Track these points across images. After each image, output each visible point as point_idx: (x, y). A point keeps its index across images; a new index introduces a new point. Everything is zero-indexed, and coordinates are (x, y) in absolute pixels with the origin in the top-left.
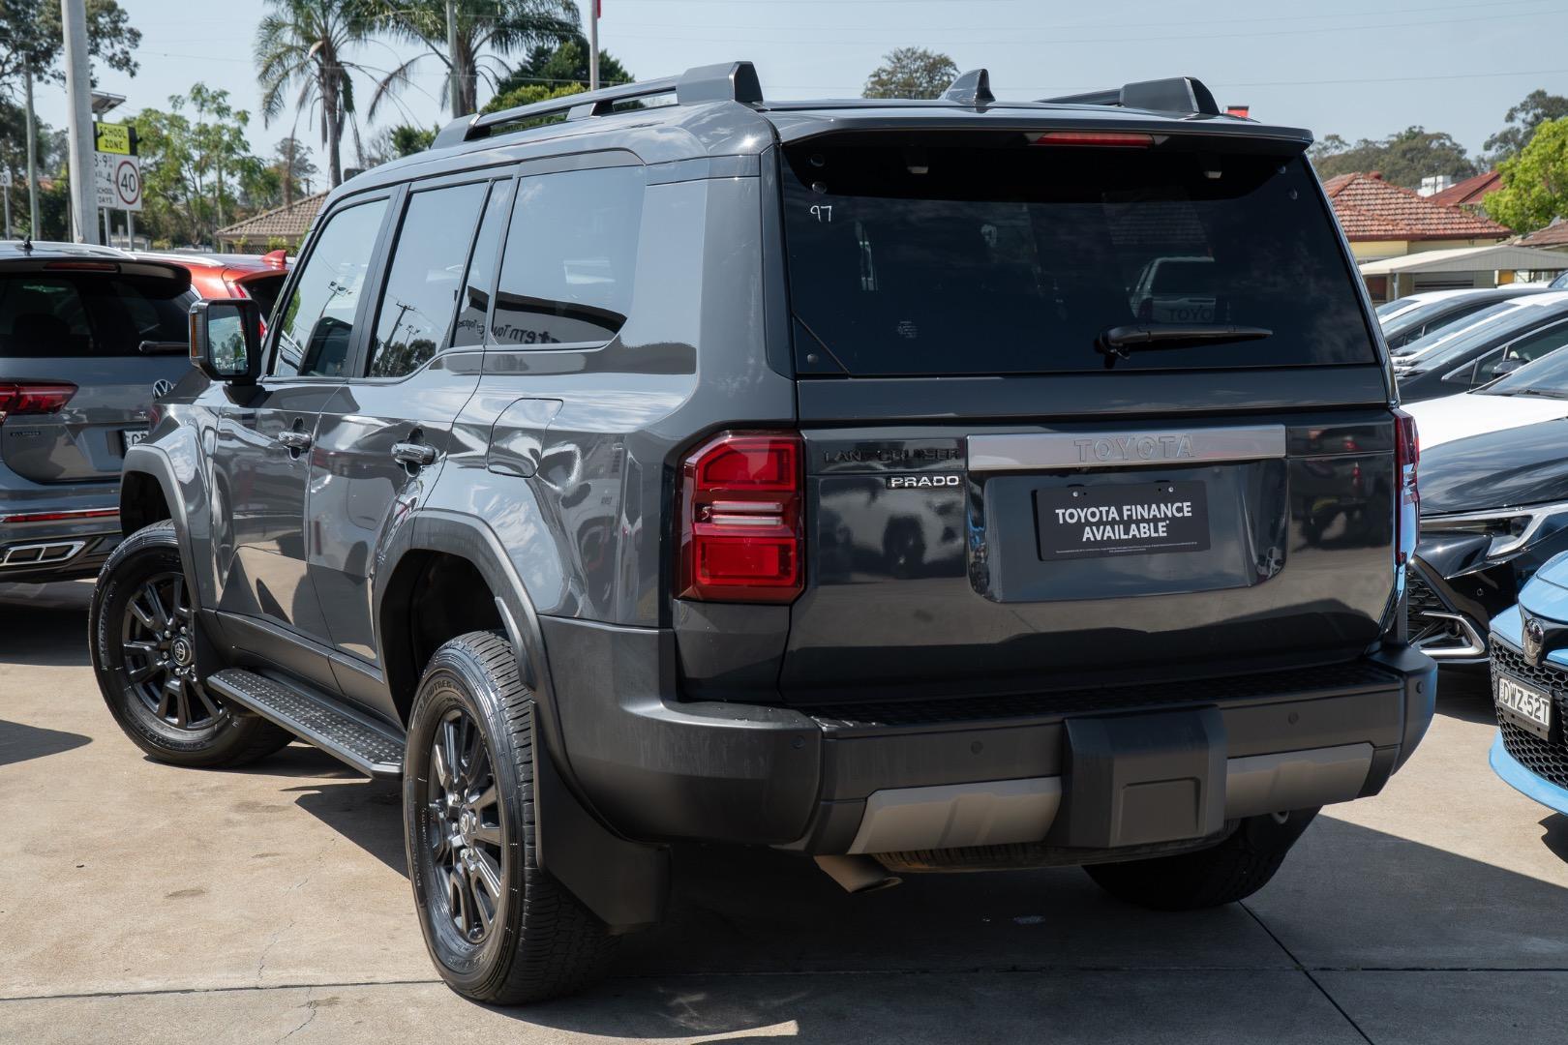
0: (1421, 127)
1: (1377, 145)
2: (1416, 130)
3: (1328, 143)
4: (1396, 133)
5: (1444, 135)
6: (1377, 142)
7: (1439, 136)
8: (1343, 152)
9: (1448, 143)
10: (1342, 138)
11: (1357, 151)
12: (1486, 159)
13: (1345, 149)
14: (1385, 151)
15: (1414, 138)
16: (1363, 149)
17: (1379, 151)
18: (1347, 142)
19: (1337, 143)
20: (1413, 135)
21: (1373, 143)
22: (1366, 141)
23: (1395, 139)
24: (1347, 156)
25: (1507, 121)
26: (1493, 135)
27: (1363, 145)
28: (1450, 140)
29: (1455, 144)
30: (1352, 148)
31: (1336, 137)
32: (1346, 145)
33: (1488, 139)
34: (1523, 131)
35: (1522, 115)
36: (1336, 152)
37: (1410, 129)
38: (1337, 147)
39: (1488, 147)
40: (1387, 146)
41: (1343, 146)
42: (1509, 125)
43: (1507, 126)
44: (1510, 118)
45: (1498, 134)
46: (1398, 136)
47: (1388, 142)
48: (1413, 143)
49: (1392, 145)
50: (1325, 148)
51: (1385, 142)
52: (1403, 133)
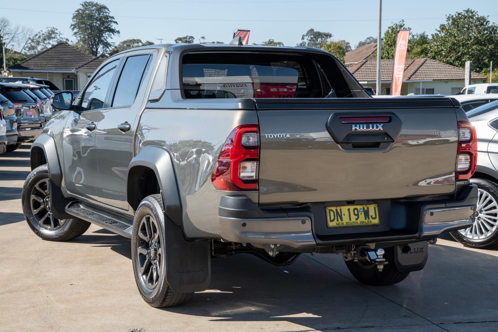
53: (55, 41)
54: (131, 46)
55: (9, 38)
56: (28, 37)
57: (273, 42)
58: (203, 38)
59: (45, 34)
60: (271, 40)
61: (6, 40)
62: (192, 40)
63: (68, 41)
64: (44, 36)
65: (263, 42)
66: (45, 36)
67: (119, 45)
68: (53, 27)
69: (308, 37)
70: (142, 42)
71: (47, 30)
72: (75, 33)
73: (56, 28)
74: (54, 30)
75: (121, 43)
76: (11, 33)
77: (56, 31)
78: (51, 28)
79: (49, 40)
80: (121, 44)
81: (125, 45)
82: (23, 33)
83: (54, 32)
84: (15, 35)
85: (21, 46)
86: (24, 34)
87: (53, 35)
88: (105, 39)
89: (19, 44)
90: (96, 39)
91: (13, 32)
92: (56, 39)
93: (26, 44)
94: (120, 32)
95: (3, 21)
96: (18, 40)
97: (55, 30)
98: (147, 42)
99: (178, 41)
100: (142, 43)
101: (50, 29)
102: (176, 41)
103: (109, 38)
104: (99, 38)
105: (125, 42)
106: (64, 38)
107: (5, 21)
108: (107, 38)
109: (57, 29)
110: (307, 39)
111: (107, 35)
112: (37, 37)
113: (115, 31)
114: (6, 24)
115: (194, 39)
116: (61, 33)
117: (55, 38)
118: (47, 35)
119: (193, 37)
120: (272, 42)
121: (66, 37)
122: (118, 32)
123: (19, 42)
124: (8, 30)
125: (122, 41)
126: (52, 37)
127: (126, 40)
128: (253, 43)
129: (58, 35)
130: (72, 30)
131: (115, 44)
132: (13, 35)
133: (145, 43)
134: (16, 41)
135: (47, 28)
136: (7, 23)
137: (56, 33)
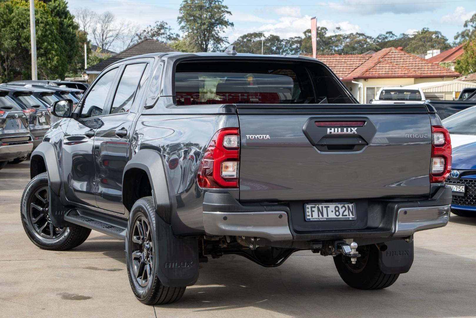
0: (428, 28)
1: (409, 36)
2: (426, 30)
3: (388, 35)
4: (417, 31)
5: (438, 32)
6: (409, 35)
7: (436, 33)
8: (394, 39)
9: (440, 36)
10: (393, 33)
11: (400, 39)
12: (456, 43)
13: (395, 38)
14: (412, 39)
15: (425, 33)
16: (403, 38)
17: (409, 39)
18: (395, 35)
19: (391, 35)
20: (425, 32)
21: (407, 35)
22: (404, 34)
23: (416, 33)
24: (395, 40)
25: (464, 27)
26: (458, 33)
27: (402, 36)
28: (441, 34)
29: (443, 36)
30: (398, 37)
31: (391, 33)
32: (396, 36)
33: (456, 34)
34: (471, 31)
35: (471, 24)
36: (391, 39)
37: (423, 29)
38: (391, 37)
39: (456, 38)
40: (413, 36)
41: (394, 36)
42: (465, 28)
43: (464, 29)
44: (466, 25)
45: (460, 32)
46: (417, 32)
47: (413, 35)
48: (424, 35)
49: (415, 36)
50: (386, 38)
51: (412, 35)
52: (420, 31)
53: (164, 37)
54: (252, 41)
55: (113, 35)
56: (133, 33)
57: (428, 31)
58: (338, 28)
59: (154, 29)
60: (425, 28)
61: (110, 38)
62: (325, 32)
63: (179, 36)
64: (152, 32)
65: (414, 32)
66: (154, 32)
67: (238, 40)
68: (163, 22)
69: (473, 23)
70: (265, 35)
71: (156, 24)
72: (183, 28)
73: (165, 22)
74: (163, 25)
75: (241, 37)
76: (115, 29)
77: (166, 26)
78: (161, 22)
79: (158, 36)
80: (241, 39)
81: (245, 40)
82: (128, 29)
83: (163, 26)
84: (120, 31)
85: (125, 44)
86: (130, 30)
87: (162, 31)
88: (216, 33)
89: (123, 42)
90: (206, 33)
91: (117, 29)
92: (165, 36)
93: (131, 41)
94: (234, 24)
95: (108, 15)
96: (122, 37)
97: (165, 24)
98: (271, 35)
99: (307, 33)
100: (265, 37)
101: (159, 24)
102: (305, 33)
103: (221, 32)
104: (210, 32)
105: (244, 37)
106: (174, 34)
107: (110, 16)
108: (219, 32)
109: (167, 24)
110: (472, 26)
111: (218, 29)
112: (145, 33)
113: (228, 23)
114: (110, 19)
115: (327, 30)
116: (171, 28)
117: (164, 34)
118: (156, 30)
119: (326, 29)
120: (426, 31)
121: (176, 33)
122: (232, 24)
123: (124, 40)
124: (112, 26)
125: (242, 35)
126: (161, 33)
127: (246, 34)
128: (402, 33)
129: (167, 30)
130: (178, 24)
131: (227, 39)
132: (118, 31)
133: (269, 37)
134: (121, 39)
135: (156, 23)
136: (112, 18)
137: (166, 28)
